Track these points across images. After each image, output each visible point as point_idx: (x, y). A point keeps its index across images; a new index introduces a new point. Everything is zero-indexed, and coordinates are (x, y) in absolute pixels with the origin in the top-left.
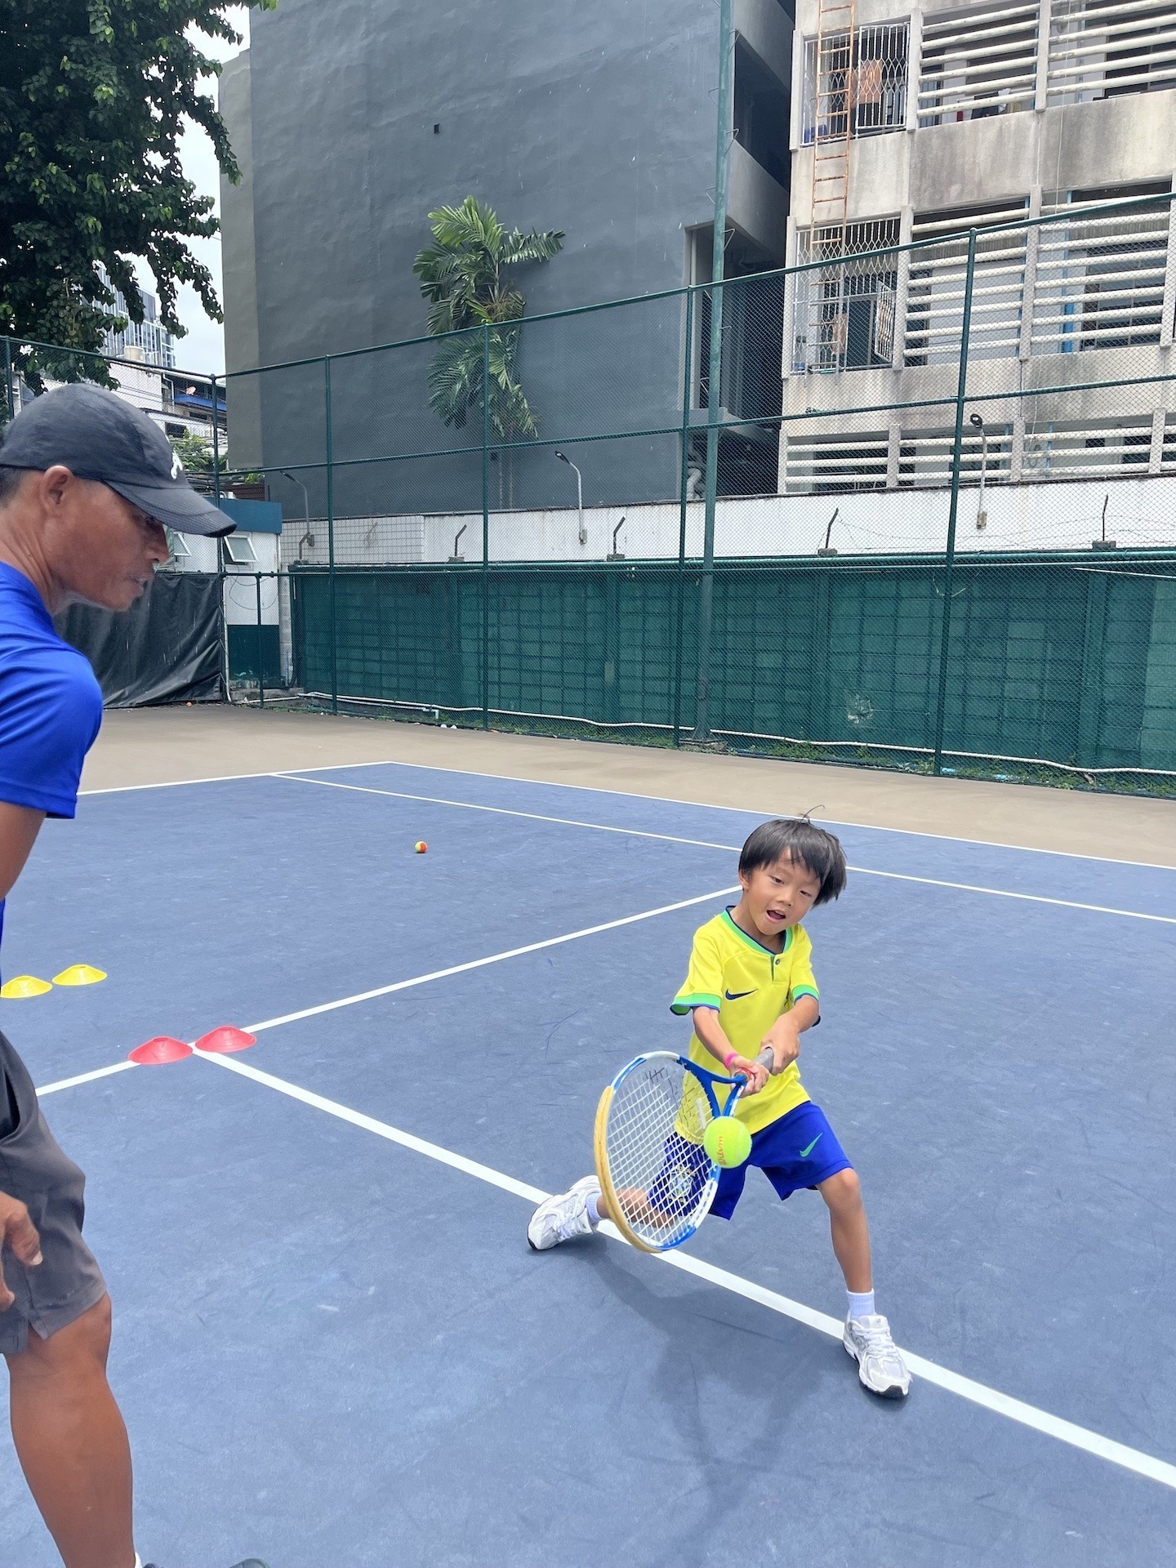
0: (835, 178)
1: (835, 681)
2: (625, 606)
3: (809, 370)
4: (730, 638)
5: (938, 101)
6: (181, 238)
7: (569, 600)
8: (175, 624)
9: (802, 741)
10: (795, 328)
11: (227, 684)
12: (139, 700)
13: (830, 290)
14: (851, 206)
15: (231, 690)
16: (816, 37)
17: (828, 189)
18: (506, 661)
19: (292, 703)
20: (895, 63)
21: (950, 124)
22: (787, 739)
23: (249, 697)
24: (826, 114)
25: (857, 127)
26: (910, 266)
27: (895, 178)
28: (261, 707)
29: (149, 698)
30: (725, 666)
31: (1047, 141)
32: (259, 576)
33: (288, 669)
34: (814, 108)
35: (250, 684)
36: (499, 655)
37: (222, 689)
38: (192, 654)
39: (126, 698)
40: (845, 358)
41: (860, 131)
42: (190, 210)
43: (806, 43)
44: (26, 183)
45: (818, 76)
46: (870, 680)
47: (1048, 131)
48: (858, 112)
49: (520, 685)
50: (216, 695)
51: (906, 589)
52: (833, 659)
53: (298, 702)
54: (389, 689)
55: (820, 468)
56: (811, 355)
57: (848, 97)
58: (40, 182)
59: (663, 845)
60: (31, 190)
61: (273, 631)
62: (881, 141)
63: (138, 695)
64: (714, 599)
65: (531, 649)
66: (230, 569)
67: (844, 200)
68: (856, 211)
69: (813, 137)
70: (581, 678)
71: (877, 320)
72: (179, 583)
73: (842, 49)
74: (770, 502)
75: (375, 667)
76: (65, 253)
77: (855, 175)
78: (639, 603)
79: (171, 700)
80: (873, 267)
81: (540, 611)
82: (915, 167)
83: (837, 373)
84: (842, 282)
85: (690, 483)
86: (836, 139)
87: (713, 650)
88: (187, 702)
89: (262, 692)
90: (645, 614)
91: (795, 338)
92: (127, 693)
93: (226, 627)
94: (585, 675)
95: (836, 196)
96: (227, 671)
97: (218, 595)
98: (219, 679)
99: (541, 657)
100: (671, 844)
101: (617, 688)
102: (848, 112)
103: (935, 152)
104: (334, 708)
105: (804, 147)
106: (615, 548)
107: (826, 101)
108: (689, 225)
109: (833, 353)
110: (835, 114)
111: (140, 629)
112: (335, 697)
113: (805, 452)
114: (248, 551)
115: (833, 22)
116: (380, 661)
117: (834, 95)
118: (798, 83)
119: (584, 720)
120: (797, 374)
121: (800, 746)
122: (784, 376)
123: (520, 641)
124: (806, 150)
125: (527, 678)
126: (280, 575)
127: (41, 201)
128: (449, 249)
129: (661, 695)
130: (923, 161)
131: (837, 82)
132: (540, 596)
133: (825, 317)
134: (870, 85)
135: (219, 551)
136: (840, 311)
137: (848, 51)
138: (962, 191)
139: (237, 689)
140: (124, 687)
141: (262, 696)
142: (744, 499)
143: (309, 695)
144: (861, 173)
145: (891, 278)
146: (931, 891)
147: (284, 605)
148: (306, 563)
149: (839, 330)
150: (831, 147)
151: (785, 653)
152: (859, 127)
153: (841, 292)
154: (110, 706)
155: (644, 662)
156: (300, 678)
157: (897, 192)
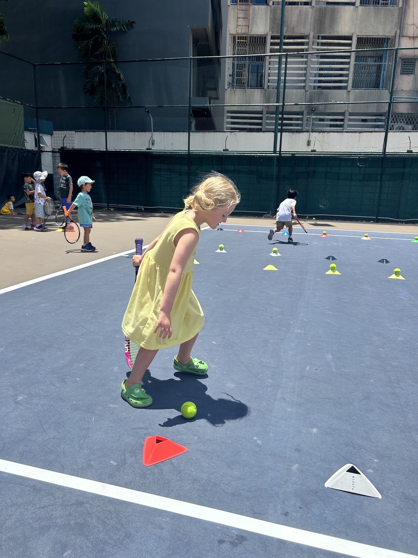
0: (244, 18)
10: (229, 71)
14: (250, 29)
17: (241, 22)
27: (265, 22)
31: (315, 17)
40: (249, 84)
47: (315, 14)
62: (260, 8)
67: (248, 27)
68: (252, 31)
69: (236, 2)
72: (27, 155)
82: (272, 19)
83: (246, 89)
85: (193, 124)
86: (245, 4)
91: (229, 75)
95: (244, 25)
97: (40, 160)
103: (278, 15)
108: (192, 28)
109: (243, 82)
111: (14, 174)
114: (44, 142)
120: (230, 88)
122: (226, 88)
124: (233, 6)
130: (274, 17)
133: (240, 68)
138: (287, 30)
144: (253, 18)
148: (65, 148)
149: (246, 73)
150: (244, 7)
157: (265, 27)
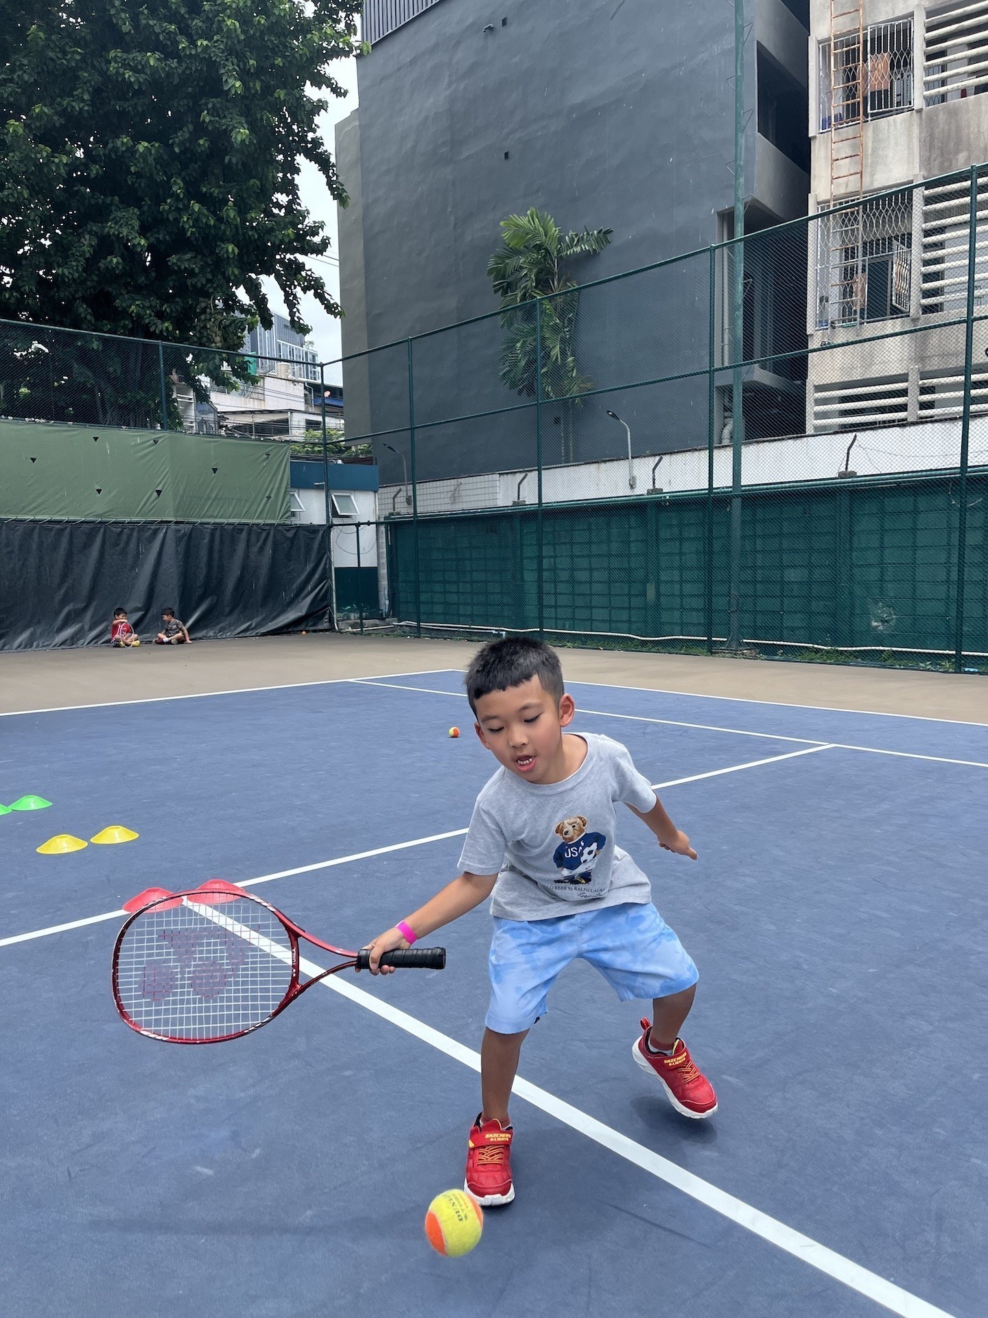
0: (851, 156)
1: (858, 591)
2: (663, 534)
3: (831, 326)
4: (759, 556)
5: (943, 82)
6: (301, 258)
7: (614, 531)
8: (291, 567)
9: (829, 648)
10: (818, 289)
11: (335, 616)
12: (264, 630)
13: (849, 253)
14: (866, 179)
15: (338, 621)
16: (829, 39)
17: (845, 167)
18: (562, 588)
19: (388, 630)
20: (902, 55)
21: (955, 101)
22: (816, 646)
23: (353, 626)
24: (841, 103)
25: (869, 111)
26: (923, 226)
27: (906, 151)
28: (361, 634)
29: (271, 629)
30: (755, 582)
32: (358, 525)
33: (385, 603)
34: (830, 99)
35: (354, 616)
36: (555, 582)
37: (331, 620)
38: (305, 592)
39: (253, 629)
40: (866, 312)
41: (872, 115)
42: (306, 234)
43: (820, 46)
44: (177, 220)
45: (832, 72)
46: (891, 589)
48: (869, 99)
49: (574, 607)
50: (326, 625)
51: (923, 502)
52: (856, 571)
53: (393, 630)
54: (465, 615)
55: (845, 411)
56: (834, 311)
57: (860, 88)
58: (188, 219)
59: (679, 730)
60: (181, 225)
61: (373, 572)
62: (892, 122)
63: (263, 626)
64: (743, 522)
65: (582, 576)
66: (336, 521)
67: (859, 175)
68: (872, 183)
69: (830, 124)
70: (626, 599)
71: (894, 275)
72: (295, 534)
73: (853, 47)
74: (799, 441)
75: (453, 598)
76: (210, 276)
77: (870, 151)
78: (676, 531)
79: (290, 630)
80: (889, 231)
81: (590, 543)
82: (924, 141)
83: (858, 326)
84: (860, 244)
85: (726, 432)
86: (850, 124)
87: (743, 568)
88: (302, 631)
89: (361, 621)
90: (681, 540)
91: (818, 298)
92: (254, 625)
93: (333, 569)
94: (629, 595)
95: (852, 172)
96: (335, 605)
97: (327, 543)
98: (328, 612)
99: (590, 582)
100: (686, 730)
101: (657, 606)
102: (860, 100)
103: (941, 127)
104: (417, 633)
105: (822, 133)
106: (654, 483)
107: (840, 92)
108: (720, 209)
109: (854, 308)
110: (849, 102)
111: (263, 572)
112: (419, 625)
113: (832, 398)
114: (352, 506)
115: (844, 25)
116: (458, 593)
117: (848, 87)
118: (814, 80)
119: (630, 635)
120: (821, 330)
121: (828, 652)
122: (809, 331)
123: (573, 569)
124: (824, 136)
125: (580, 601)
126: (378, 524)
127: (189, 234)
128: (515, 252)
129: (697, 610)
130: (932, 136)
131: (850, 76)
132: (590, 529)
133: (845, 278)
134: (879, 75)
135: (327, 507)
136: (860, 271)
137: (859, 48)
138: (969, 157)
139: (343, 620)
140: (251, 620)
141: (362, 626)
142: (775, 440)
143: (401, 624)
144: (874, 150)
145: (907, 239)
146: (942, 768)
147: (381, 550)
148: (398, 514)
149: (860, 286)
150: (847, 131)
151: (810, 567)
152: (872, 112)
153: (860, 254)
154: (240, 635)
155: (681, 582)
156: (395, 611)
157: (909, 164)
